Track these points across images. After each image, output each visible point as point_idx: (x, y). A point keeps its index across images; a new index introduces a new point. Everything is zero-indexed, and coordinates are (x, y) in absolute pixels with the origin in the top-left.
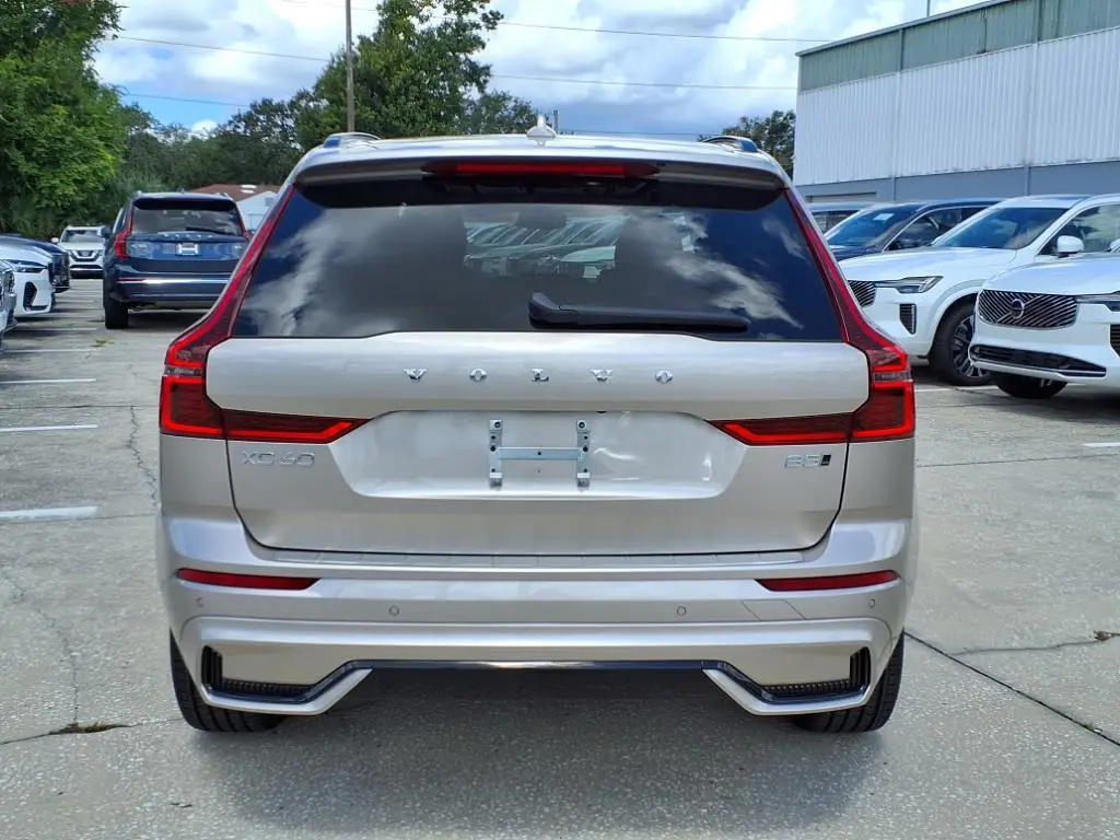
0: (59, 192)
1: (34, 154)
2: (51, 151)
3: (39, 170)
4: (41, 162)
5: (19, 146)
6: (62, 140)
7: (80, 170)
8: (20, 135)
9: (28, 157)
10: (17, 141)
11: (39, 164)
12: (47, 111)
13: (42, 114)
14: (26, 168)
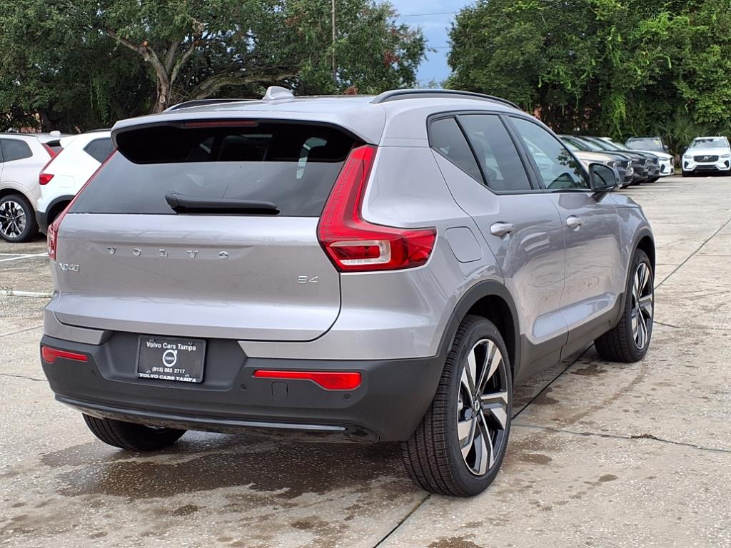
0: (710, 111)
1: (695, 84)
2: (707, 81)
3: (700, 94)
4: (700, 89)
5: (685, 77)
6: (717, 72)
8: (686, 70)
9: (691, 85)
10: (683, 75)
11: (699, 90)
12: (708, 50)
13: (705, 52)
14: (688, 93)
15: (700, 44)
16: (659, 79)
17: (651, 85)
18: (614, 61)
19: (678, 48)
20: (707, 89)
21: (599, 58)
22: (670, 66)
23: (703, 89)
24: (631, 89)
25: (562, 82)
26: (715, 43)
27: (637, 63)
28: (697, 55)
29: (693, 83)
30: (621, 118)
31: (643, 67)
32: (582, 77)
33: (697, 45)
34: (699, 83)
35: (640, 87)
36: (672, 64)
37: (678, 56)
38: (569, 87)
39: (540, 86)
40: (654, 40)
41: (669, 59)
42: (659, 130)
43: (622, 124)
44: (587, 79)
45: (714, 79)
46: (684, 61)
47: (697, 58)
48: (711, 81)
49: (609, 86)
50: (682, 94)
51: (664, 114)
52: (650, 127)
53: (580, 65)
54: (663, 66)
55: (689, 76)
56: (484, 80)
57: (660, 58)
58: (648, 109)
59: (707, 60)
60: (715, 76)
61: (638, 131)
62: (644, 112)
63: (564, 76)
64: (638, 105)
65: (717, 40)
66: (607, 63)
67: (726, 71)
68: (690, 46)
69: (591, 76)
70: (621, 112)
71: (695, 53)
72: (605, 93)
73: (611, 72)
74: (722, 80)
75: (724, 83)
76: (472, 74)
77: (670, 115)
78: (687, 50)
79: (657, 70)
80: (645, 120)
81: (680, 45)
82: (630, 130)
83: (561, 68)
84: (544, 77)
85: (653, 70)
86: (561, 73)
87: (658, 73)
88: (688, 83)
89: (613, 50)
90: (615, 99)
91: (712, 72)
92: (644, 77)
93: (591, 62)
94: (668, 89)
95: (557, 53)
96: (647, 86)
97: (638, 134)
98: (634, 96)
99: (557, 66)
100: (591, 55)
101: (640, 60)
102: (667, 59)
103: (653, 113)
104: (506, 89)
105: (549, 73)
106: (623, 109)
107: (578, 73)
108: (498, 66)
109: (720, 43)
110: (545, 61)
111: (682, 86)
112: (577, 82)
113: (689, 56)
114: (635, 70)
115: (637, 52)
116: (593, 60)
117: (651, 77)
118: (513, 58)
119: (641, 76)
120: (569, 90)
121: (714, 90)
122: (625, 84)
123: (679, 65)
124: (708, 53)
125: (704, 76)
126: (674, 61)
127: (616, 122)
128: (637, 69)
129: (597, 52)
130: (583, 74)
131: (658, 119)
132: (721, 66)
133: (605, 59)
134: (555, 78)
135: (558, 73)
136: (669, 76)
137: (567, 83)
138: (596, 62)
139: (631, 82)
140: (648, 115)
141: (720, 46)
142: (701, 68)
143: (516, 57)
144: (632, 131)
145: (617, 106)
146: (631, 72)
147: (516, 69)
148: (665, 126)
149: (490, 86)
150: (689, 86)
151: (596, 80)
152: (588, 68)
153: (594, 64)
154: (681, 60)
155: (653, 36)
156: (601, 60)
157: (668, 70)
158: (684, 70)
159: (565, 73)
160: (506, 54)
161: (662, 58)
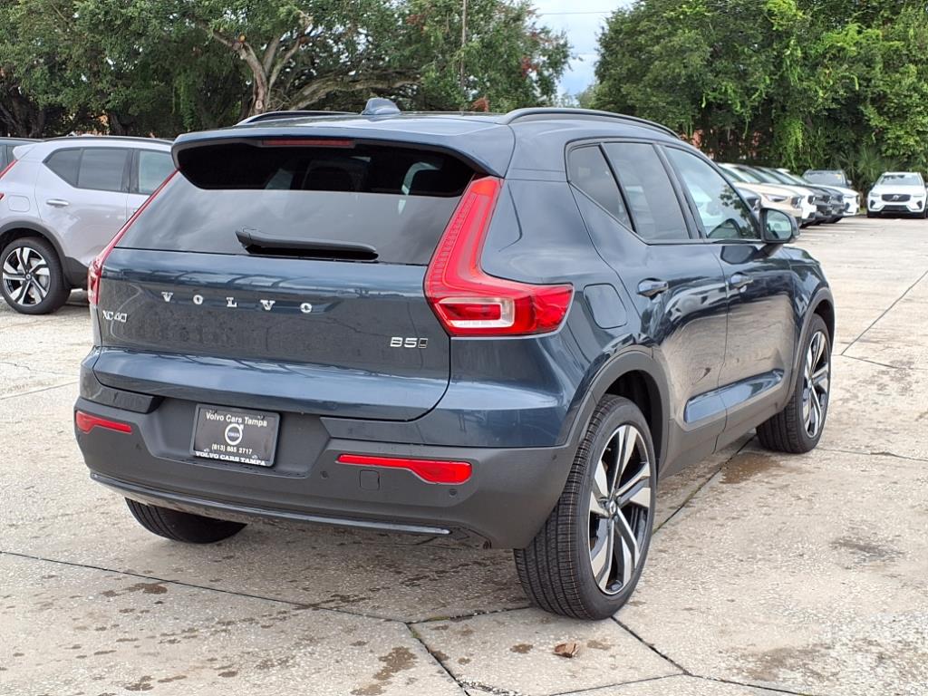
15: (892, 63)
16: (843, 102)
17: (834, 109)
18: (792, 79)
19: (867, 66)
20: (899, 116)
21: (775, 75)
22: (857, 88)
23: (894, 116)
24: (810, 112)
25: (730, 102)
26: (910, 62)
27: (818, 82)
28: (889, 76)
29: (883, 109)
30: (797, 147)
31: (825, 88)
32: (753, 97)
33: (889, 65)
34: (889, 109)
35: (821, 111)
36: (860, 85)
37: (867, 76)
38: (738, 108)
39: (703, 106)
40: (838, 55)
41: (856, 79)
42: (841, 162)
43: (797, 153)
44: (759, 99)
45: (908, 105)
46: (873, 82)
47: (889, 79)
48: (903, 107)
49: (783, 109)
50: (869, 121)
51: (847, 143)
52: (830, 158)
53: (752, 83)
54: (849, 88)
55: (879, 101)
56: (639, 96)
57: (843, 77)
58: (828, 137)
59: (900, 82)
60: (908, 100)
61: (816, 162)
62: (823, 141)
63: (733, 95)
64: (817, 132)
65: (913, 58)
66: (782, 81)
67: (922, 96)
68: (881, 65)
69: (764, 96)
70: (796, 139)
71: (886, 73)
72: (779, 116)
73: (787, 92)
74: (917, 107)
75: (918, 109)
76: (625, 89)
77: (854, 146)
78: (877, 69)
79: (841, 92)
80: (824, 151)
81: (869, 63)
82: (806, 161)
83: (730, 86)
84: (708, 95)
85: (837, 92)
86: (729, 91)
87: (842, 95)
88: (877, 108)
89: (791, 66)
90: (790, 124)
91: (906, 96)
92: (826, 99)
93: (765, 79)
94: (853, 114)
95: (725, 67)
96: (829, 110)
97: (814, 166)
98: (813, 120)
99: (725, 83)
100: (765, 71)
101: (822, 78)
102: (853, 79)
103: (833, 142)
104: (664, 107)
105: (714, 90)
106: (800, 136)
107: (749, 92)
108: (655, 80)
109: (916, 63)
110: (710, 76)
111: (870, 111)
112: (747, 103)
113: (879, 76)
114: (816, 91)
115: (819, 69)
116: (767, 77)
117: (834, 100)
118: (673, 72)
119: (822, 97)
120: (737, 111)
121: (907, 118)
122: (804, 106)
123: (868, 86)
124: (901, 74)
125: (896, 101)
126: (861, 82)
127: (791, 151)
128: (818, 88)
129: (772, 68)
130: (755, 93)
131: (840, 149)
132: (915, 90)
133: (781, 76)
134: (723, 97)
135: (726, 91)
136: (855, 100)
137: (735, 103)
138: (771, 79)
139: (810, 105)
140: (828, 144)
141: (916, 65)
142: (894, 90)
143: (677, 70)
144: (807, 162)
145: (792, 132)
146: (811, 94)
147: (677, 85)
148: (847, 158)
149: (645, 103)
150: (878, 112)
151: (769, 101)
152: (762, 86)
153: (768, 82)
154: (870, 80)
155: (839, 51)
156: (777, 77)
157: (854, 92)
158: (873, 93)
159: (734, 91)
160: (665, 67)
161: (849, 78)
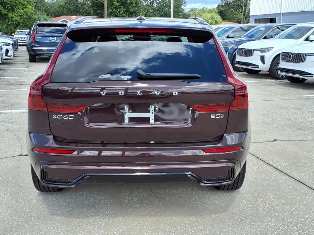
0: (14, 19)
2: (12, 6)
3: (8, 12)
4: (9, 9)
7: (21, 12)
14: (4, 11)
